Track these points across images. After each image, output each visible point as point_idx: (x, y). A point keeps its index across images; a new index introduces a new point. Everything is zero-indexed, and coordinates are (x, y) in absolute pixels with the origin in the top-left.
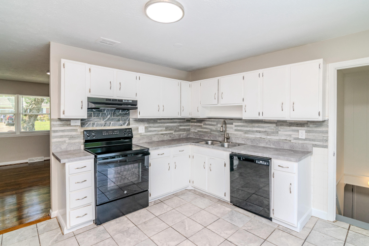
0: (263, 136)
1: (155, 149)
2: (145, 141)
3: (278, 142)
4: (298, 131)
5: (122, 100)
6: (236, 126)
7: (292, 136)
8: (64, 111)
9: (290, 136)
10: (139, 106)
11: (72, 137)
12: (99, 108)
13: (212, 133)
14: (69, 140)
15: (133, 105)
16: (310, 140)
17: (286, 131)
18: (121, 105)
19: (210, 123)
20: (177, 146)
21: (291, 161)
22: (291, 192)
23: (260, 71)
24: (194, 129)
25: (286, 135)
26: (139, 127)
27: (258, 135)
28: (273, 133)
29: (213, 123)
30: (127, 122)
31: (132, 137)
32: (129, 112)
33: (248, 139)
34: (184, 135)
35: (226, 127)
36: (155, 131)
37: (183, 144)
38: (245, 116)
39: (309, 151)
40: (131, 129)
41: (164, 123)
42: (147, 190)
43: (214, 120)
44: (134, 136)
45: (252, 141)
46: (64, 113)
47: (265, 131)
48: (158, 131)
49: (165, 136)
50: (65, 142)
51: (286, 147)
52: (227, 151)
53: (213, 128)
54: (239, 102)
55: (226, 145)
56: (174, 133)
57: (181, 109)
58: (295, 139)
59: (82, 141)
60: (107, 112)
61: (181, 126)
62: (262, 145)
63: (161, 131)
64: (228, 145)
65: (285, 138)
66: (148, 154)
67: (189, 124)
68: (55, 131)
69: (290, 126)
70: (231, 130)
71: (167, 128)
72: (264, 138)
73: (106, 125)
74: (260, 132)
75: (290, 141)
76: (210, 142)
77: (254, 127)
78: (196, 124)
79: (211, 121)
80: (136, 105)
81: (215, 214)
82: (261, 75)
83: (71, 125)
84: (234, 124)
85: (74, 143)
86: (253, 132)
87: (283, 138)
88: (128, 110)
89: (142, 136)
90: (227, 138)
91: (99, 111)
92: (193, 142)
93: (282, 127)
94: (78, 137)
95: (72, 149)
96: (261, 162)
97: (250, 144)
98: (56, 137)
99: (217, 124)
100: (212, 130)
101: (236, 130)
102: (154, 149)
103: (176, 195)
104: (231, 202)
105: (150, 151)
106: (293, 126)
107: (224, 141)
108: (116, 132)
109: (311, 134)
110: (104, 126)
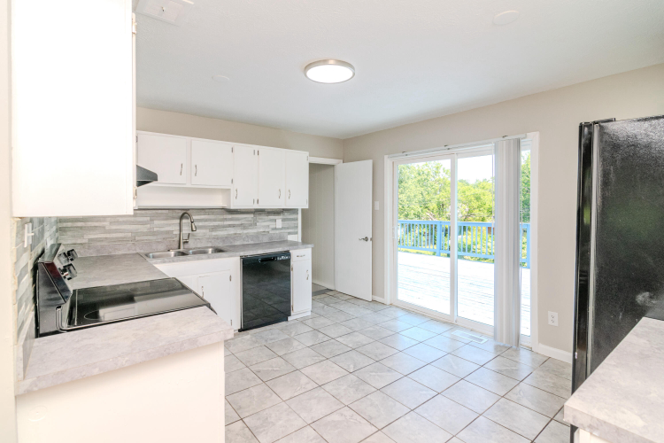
0: (239, 231)
4: (275, 220)
9: (268, 226)
16: (285, 228)
17: (264, 222)
23: (255, 148)
25: (265, 226)
28: (251, 225)
33: (217, 239)
47: (241, 225)
52: (235, 256)
58: (273, 229)
69: (268, 216)
72: (240, 234)
75: (269, 232)
82: (256, 153)
86: (224, 227)
87: (261, 230)
90: (185, 243)
93: (260, 217)
106: (271, 215)
109: (286, 222)
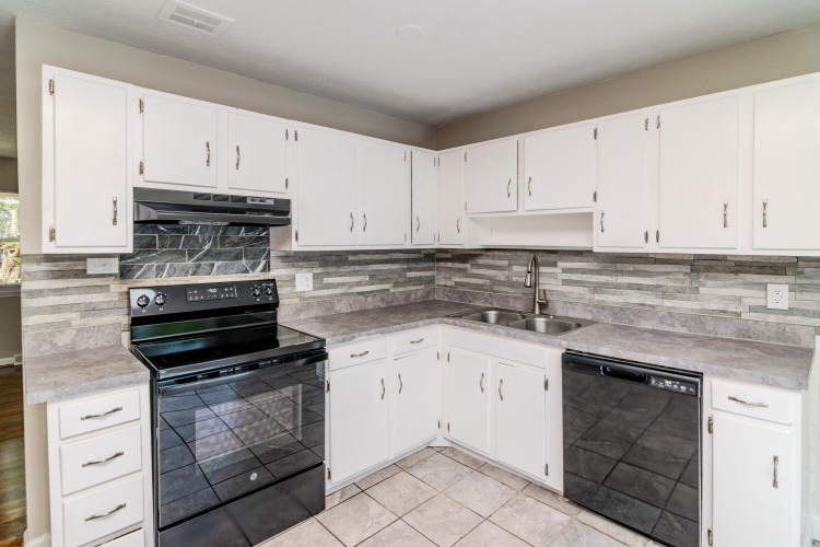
0: (650, 300)
1: (344, 341)
2: (314, 312)
3: (698, 318)
4: (764, 286)
5: (243, 199)
6: (565, 271)
7: (745, 300)
8: (53, 232)
9: (739, 299)
10: (295, 214)
11: (91, 310)
12: (176, 222)
13: (496, 288)
14: (82, 317)
15: (280, 212)
16: (804, 313)
17: (725, 286)
18: (242, 211)
19: (490, 262)
20: (403, 329)
21: (776, 385)
22: (775, 484)
23: (650, 112)
24: (446, 278)
25: (723, 298)
26: (297, 275)
27: (634, 298)
28: (682, 291)
29: (498, 263)
30: (263, 263)
31: (277, 305)
32: (268, 234)
33: (603, 308)
34: (420, 293)
35: (536, 275)
36: (343, 284)
37: (421, 323)
38: (602, 243)
39: (804, 345)
40: (273, 281)
41: (367, 263)
42: (321, 464)
43: (501, 253)
44: (281, 301)
45: (615, 314)
46: (52, 238)
47: (658, 286)
48: (351, 285)
49: (369, 299)
50: (68, 324)
51: (725, 331)
52: (552, 345)
53: (500, 275)
54: (582, 203)
55: (540, 323)
56: (392, 290)
57: (413, 224)
58: (753, 309)
59: (126, 320)
60: (201, 232)
61: (410, 270)
62: (648, 325)
63: (359, 284)
64: (548, 324)
65: (722, 307)
66: (322, 356)
67: (431, 264)
68: (33, 294)
69: (736, 272)
70: (552, 281)
71: (374, 277)
72: (653, 307)
73: (200, 270)
74: (639, 288)
75: (739, 315)
76: (492, 315)
77: (622, 273)
78: (449, 265)
79: (494, 258)
80: (287, 213)
81: (524, 535)
82: (652, 124)
83: (89, 272)
84: (561, 264)
85: (99, 327)
86: (618, 287)
87: (714, 306)
88: (265, 226)
89: (305, 299)
90: (540, 304)
91: (177, 231)
92: (448, 316)
93: (711, 274)
94: (110, 309)
95: (92, 344)
96: (668, 383)
97: (609, 320)
98: (40, 311)
99: (510, 265)
100: (494, 281)
101: (566, 282)
102: (339, 342)
103: (401, 465)
104: (565, 496)
105: (328, 349)
106: (748, 272)
107: (533, 311)
108: (229, 292)
109: (807, 296)
110: (194, 273)
